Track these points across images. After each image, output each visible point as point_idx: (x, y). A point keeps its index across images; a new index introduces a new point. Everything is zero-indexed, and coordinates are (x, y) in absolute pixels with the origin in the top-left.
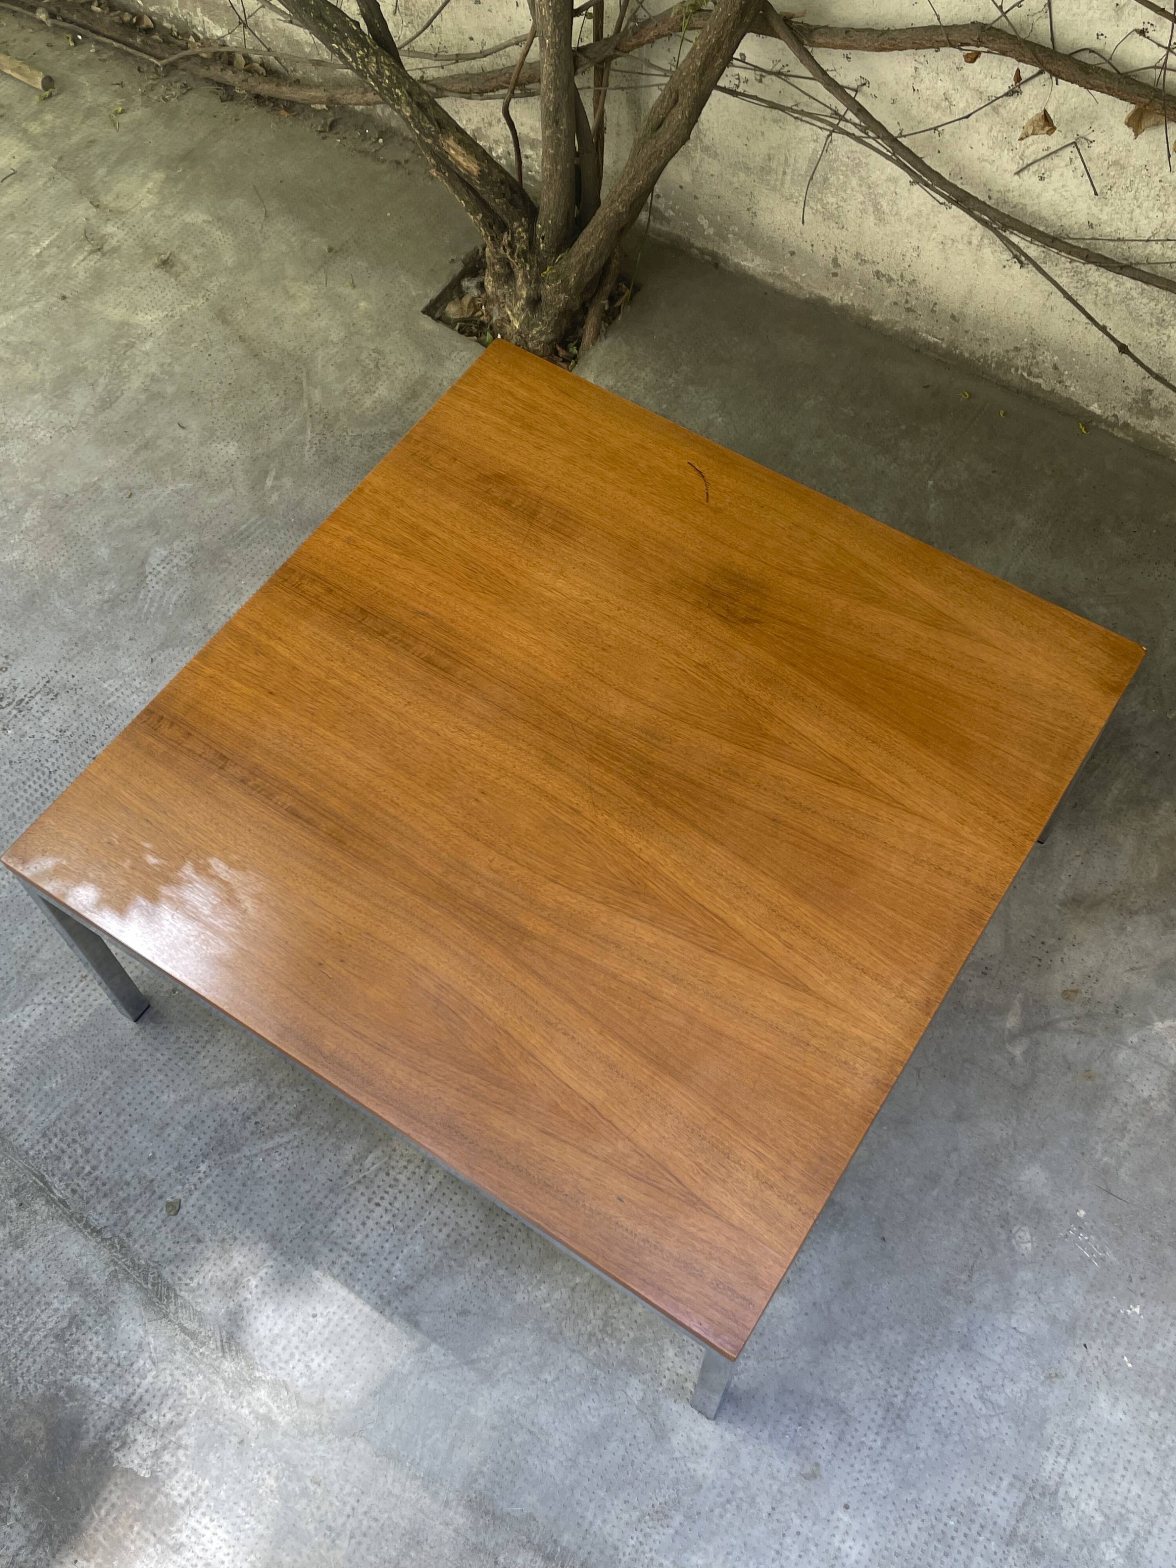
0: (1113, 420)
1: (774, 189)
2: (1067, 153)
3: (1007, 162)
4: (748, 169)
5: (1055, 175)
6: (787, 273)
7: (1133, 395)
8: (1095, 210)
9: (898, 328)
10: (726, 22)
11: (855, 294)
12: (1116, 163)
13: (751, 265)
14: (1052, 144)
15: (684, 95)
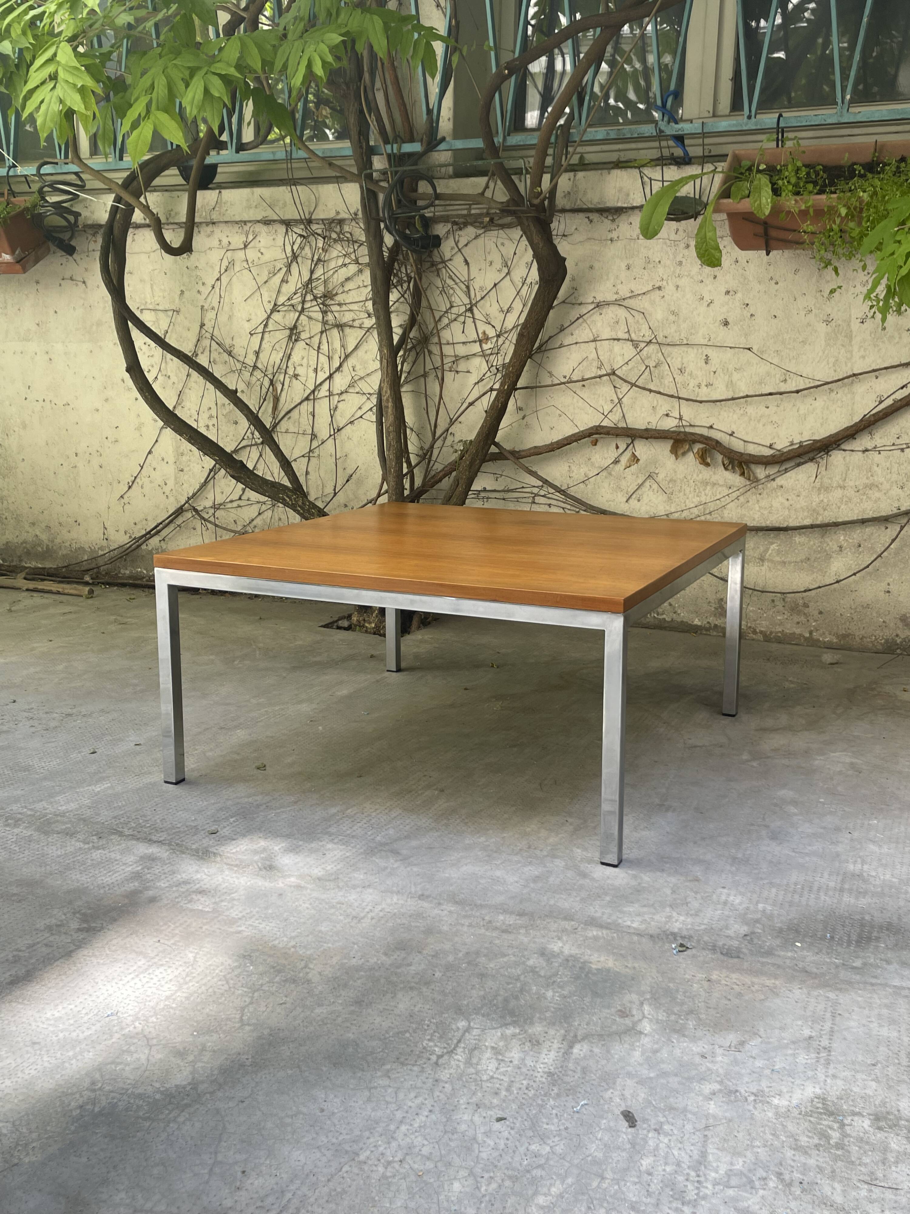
0: (707, 626)
2: (647, 484)
3: (621, 498)
5: (645, 497)
7: (714, 605)
8: (668, 508)
12: (671, 480)
14: (640, 481)
15: (462, 479)
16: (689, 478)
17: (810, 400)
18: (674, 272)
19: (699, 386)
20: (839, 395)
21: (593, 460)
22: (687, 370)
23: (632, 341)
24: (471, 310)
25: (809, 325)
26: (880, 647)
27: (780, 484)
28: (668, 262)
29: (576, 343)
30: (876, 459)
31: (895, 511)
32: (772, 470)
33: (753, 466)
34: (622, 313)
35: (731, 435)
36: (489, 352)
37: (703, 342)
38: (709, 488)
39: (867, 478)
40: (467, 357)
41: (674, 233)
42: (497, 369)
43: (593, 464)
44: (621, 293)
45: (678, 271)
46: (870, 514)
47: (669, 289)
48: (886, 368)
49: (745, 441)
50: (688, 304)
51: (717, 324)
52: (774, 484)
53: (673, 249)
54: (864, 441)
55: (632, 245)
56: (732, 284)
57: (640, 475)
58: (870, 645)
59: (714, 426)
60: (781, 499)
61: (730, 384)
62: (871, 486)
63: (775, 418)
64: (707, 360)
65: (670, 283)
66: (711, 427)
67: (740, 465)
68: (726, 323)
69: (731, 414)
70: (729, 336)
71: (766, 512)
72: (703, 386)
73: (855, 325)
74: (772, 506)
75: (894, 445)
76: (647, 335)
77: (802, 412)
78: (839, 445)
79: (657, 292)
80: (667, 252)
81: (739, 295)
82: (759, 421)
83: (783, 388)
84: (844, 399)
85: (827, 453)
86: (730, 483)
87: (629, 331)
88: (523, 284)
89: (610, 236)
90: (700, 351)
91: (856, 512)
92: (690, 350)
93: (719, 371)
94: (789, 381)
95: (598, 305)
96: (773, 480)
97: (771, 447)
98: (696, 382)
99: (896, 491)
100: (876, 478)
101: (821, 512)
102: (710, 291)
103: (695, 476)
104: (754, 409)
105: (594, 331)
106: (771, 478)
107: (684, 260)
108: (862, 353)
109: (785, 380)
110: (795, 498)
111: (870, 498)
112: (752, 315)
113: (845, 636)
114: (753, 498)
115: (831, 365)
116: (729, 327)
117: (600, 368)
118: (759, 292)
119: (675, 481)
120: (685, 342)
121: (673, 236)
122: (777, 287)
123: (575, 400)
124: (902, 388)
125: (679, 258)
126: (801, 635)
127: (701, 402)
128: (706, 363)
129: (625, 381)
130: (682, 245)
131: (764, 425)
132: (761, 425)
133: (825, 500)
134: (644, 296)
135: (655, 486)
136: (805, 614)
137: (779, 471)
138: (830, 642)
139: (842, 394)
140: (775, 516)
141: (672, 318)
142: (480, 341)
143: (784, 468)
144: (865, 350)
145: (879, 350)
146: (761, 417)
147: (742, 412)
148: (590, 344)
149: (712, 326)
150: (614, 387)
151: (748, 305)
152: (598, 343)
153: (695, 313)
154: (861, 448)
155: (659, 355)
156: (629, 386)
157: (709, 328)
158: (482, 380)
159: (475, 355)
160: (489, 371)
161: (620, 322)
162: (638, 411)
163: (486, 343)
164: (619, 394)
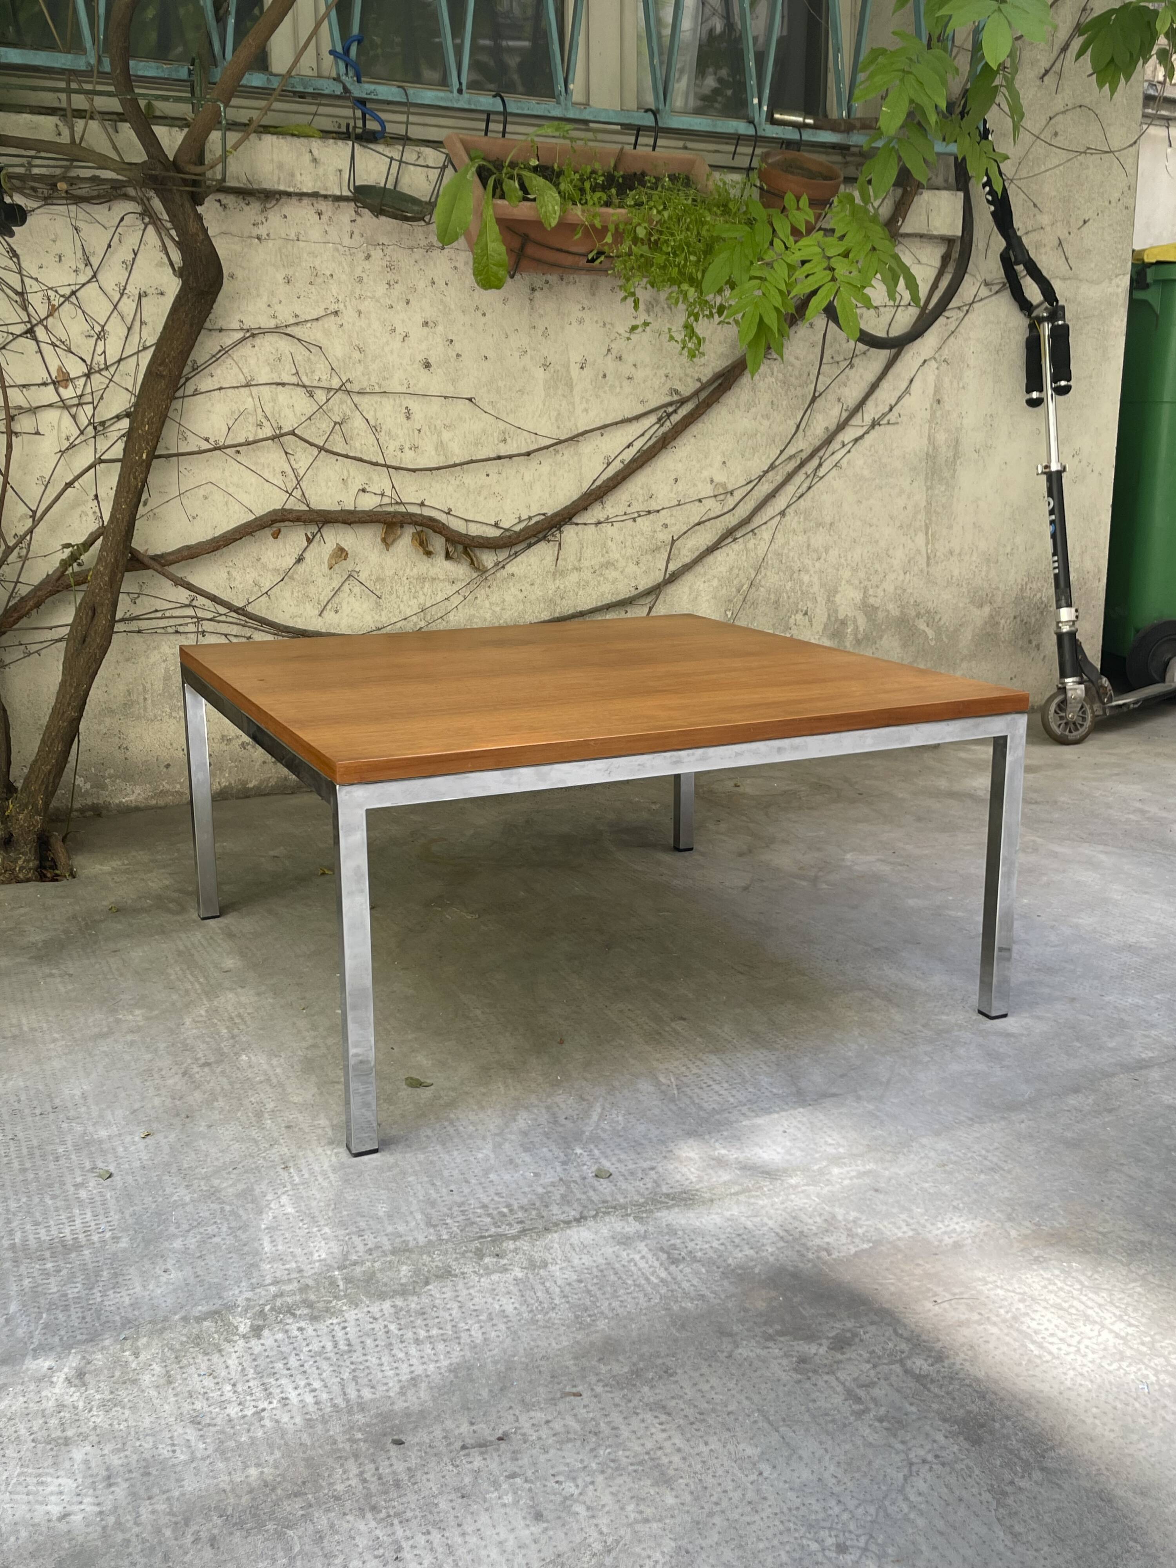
1: (139, 718)
2: (346, 587)
3: (312, 610)
4: (111, 712)
5: (344, 605)
6: (167, 787)
8: (377, 617)
9: (272, 782)
10: (118, 541)
11: (230, 773)
12: (377, 580)
13: (132, 798)
14: (336, 584)
15: (102, 605)
16: (401, 573)
17: (534, 464)
18: (353, 292)
19: (402, 450)
20: (565, 458)
21: (264, 560)
22: (384, 427)
23: (304, 386)
24: (30, 333)
25: (525, 369)
27: (510, 572)
28: (344, 277)
29: (220, 389)
30: (609, 533)
31: (634, 592)
32: (503, 555)
33: (478, 552)
34: (284, 345)
35: (448, 513)
36: (76, 401)
37: (400, 389)
38: (427, 585)
39: (603, 556)
40: (34, 410)
41: (348, 236)
42: (95, 428)
43: (264, 566)
44: (280, 317)
45: (358, 291)
46: (609, 599)
47: (348, 315)
48: (616, 423)
49: (466, 521)
50: (375, 336)
51: (416, 366)
52: (504, 573)
53: (349, 258)
54: (596, 513)
55: (289, 246)
56: (430, 313)
57: (334, 576)
59: (426, 503)
60: (514, 591)
61: (441, 446)
62: (608, 565)
63: (497, 489)
64: (408, 415)
65: (349, 307)
66: (422, 504)
67: (466, 552)
68: (427, 365)
69: (445, 486)
70: (434, 383)
71: (498, 609)
72: (406, 449)
73: (575, 370)
74: (504, 601)
75: (625, 514)
76: (324, 378)
77: (527, 479)
78: (570, 519)
79: (332, 317)
80: (340, 263)
81: (440, 328)
82: (479, 494)
83: (504, 450)
84: (571, 462)
85: (559, 529)
86: (453, 576)
87: (297, 373)
88: (122, 295)
89: (256, 231)
90: (398, 401)
91: (595, 597)
92: (385, 400)
93: (425, 429)
94: (509, 440)
95: (252, 334)
96: (503, 567)
97: (496, 525)
98: (398, 444)
99: (631, 568)
100: (611, 555)
101: (558, 602)
102: (403, 321)
103: (408, 570)
104: (472, 478)
105: (245, 370)
107: (364, 275)
108: (584, 405)
109: (505, 440)
110: (529, 588)
111: (606, 579)
112: (458, 355)
114: (481, 593)
115: (553, 420)
116: (432, 369)
117: (261, 425)
118: (464, 325)
119: (383, 580)
120: (377, 390)
121: (347, 241)
122: (484, 320)
123: (227, 473)
124: (628, 447)
125: (358, 272)
127: (414, 471)
128: (408, 418)
129: (311, 444)
130: (361, 255)
131: (485, 499)
132: (482, 498)
133: (562, 587)
134: (315, 323)
135: (357, 589)
137: (510, 556)
139: (567, 454)
140: (510, 613)
141: (356, 355)
142: (54, 383)
143: (513, 551)
144: (587, 401)
145: (602, 402)
146: (482, 487)
147: (458, 482)
148: (242, 390)
149: (409, 368)
150: (286, 453)
151: (452, 341)
152: (254, 390)
153: (387, 349)
154: (594, 521)
155: (344, 407)
156: (315, 451)
157: (406, 370)
158: (72, 446)
159: (50, 406)
160: (82, 433)
161: (283, 358)
162: (323, 484)
163: (66, 387)
164: (292, 462)
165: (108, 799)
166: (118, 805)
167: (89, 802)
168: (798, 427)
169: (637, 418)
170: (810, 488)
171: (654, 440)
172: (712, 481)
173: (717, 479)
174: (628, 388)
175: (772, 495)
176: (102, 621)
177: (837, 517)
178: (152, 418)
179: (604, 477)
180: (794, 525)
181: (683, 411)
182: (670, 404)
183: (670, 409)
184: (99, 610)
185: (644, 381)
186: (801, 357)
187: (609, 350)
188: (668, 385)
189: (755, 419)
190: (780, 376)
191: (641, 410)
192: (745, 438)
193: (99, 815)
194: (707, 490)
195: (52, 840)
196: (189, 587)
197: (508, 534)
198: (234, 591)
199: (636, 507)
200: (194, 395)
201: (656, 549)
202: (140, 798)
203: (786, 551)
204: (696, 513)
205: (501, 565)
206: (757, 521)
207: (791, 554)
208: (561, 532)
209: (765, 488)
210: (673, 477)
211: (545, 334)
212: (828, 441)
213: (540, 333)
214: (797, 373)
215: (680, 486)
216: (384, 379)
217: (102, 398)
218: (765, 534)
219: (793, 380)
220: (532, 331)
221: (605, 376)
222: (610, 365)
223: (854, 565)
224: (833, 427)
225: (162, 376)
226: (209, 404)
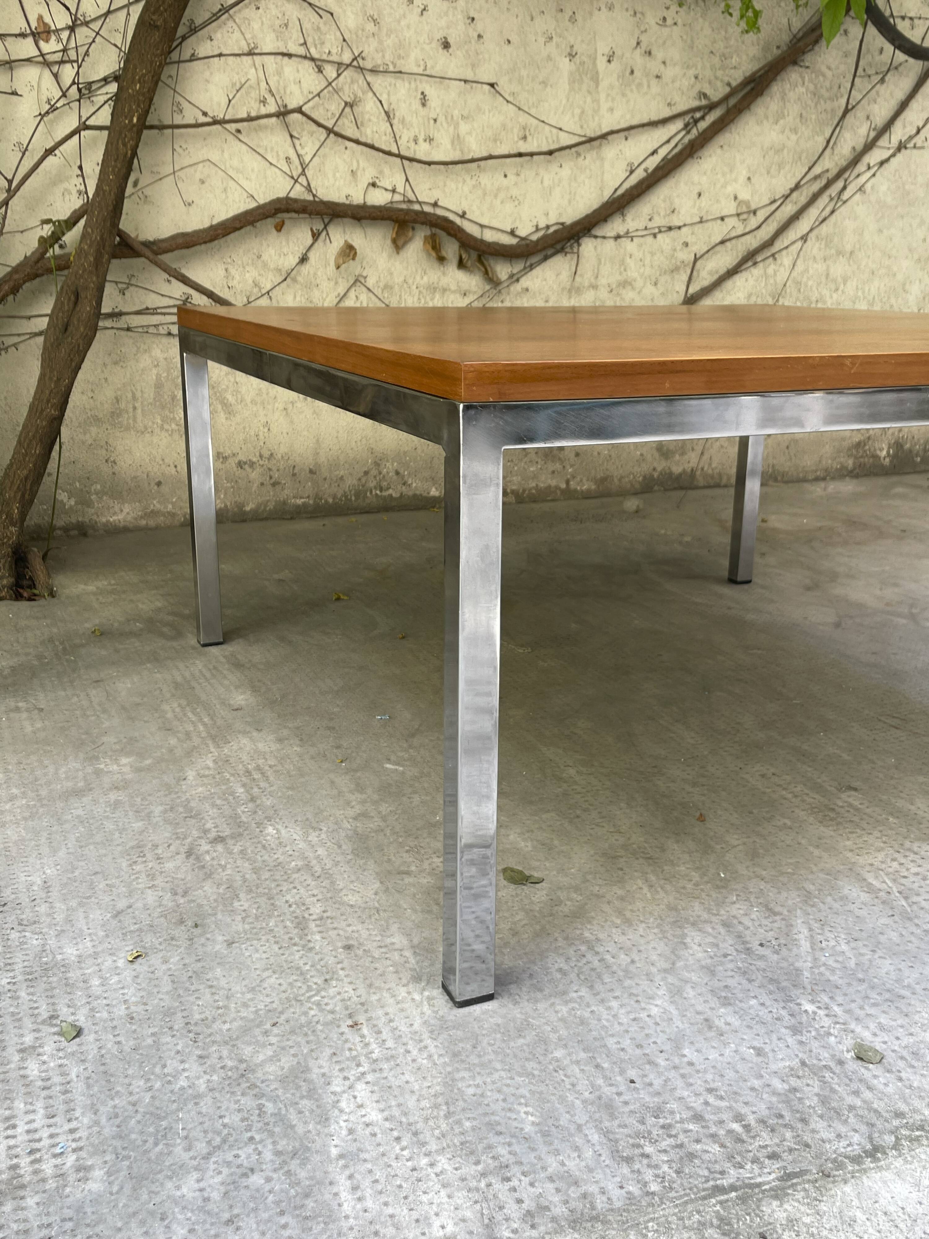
1: (128, 428)
2: (352, 294)
4: (97, 420)
6: (158, 506)
9: (271, 506)
10: (104, 221)
11: (225, 494)
13: (121, 517)
14: (342, 290)
15: (86, 288)
16: (410, 281)
17: (554, 167)
19: (416, 141)
20: (587, 161)
21: (265, 257)
22: (397, 114)
23: (312, 59)
25: (549, 58)
26: (637, 486)
27: (525, 286)
29: (220, 55)
30: (628, 248)
32: (518, 266)
33: (492, 260)
35: (463, 216)
36: (58, 57)
37: (415, 70)
38: (437, 296)
39: (621, 274)
40: (9, 64)
42: (79, 90)
43: (265, 265)
48: (643, 125)
49: (482, 225)
50: (391, 7)
51: (434, 45)
52: (518, 286)
54: (616, 226)
57: (340, 280)
58: (629, 486)
59: (440, 203)
61: (457, 139)
63: (514, 192)
64: (424, 101)
66: (435, 204)
67: (480, 260)
68: (446, 45)
69: (460, 185)
70: (453, 64)
72: (421, 141)
73: (601, 62)
75: (646, 228)
76: (334, 51)
77: (546, 183)
78: (589, 230)
82: (496, 196)
83: (524, 148)
84: (593, 167)
85: (578, 241)
86: (465, 287)
87: (305, 43)
90: (413, 83)
92: (399, 81)
93: (441, 119)
94: (529, 138)
96: (518, 280)
97: (512, 233)
98: (412, 135)
99: (649, 290)
100: (629, 273)
103: (418, 278)
104: (489, 177)
105: (248, 36)
106: (514, 278)
108: (610, 104)
109: (525, 138)
112: (480, 36)
113: (604, 480)
115: (577, 118)
116: (451, 50)
117: (264, 102)
119: (391, 288)
120: (391, 68)
123: (226, 155)
124: (653, 154)
126: (557, 487)
127: (429, 163)
128: (424, 105)
129: (319, 125)
131: (502, 202)
132: (498, 202)
136: (560, 459)
137: (525, 268)
138: (589, 491)
141: (370, 27)
142: (33, 34)
143: (528, 264)
144: (613, 100)
145: (628, 101)
146: (499, 189)
147: (474, 182)
148: (245, 58)
149: (427, 47)
150: (292, 136)
151: (473, 19)
152: (257, 59)
153: (403, 23)
154: (613, 234)
155: (355, 87)
156: (323, 134)
157: (422, 49)
158: (53, 109)
159: (28, 60)
160: (64, 95)
161: (290, 25)
162: (330, 175)
163: (47, 41)
164: (298, 147)
165: (95, 517)
166: (106, 524)
167: (74, 520)
168: (828, 142)
169: (664, 121)
170: (833, 212)
171: (679, 147)
172: (736, 198)
173: (741, 197)
174: (655, 88)
175: (795, 217)
176: (86, 308)
177: (857, 246)
178: (144, 75)
179: (627, 185)
180: (815, 251)
181: (711, 118)
182: (698, 109)
183: (698, 115)
184: (82, 295)
185: (673, 82)
186: (833, 66)
187: (638, 43)
188: (698, 87)
189: (783, 132)
190: (811, 87)
191: (667, 113)
192: (771, 153)
193: (85, 535)
194: (730, 208)
195: (30, 557)
196: (185, 281)
197: (524, 242)
198: (232, 292)
199: (658, 221)
200: (190, 61)
201: (675, 270)
202: (129, 518)
203: (805, 279)
204: (718, 231)
205: (515, 278)
206: (779, 244)
207: (810, 283)
208: (579, 245)
209: (789, 209)
210: (696, 191)
211: (573, 19)
212: (855, 161)
213: (567, 18)
214: (827, 84)
215: (704, 202)
216: (400, 57)
217: (87, 54)
218: (786, 259)
219: (823, 92)
220: (560, 15)
221: (632, 72)
222: (638, 59)
223: (871, 298)
224: (859, 147)
225: (157, 27)
226: (207, 74)
